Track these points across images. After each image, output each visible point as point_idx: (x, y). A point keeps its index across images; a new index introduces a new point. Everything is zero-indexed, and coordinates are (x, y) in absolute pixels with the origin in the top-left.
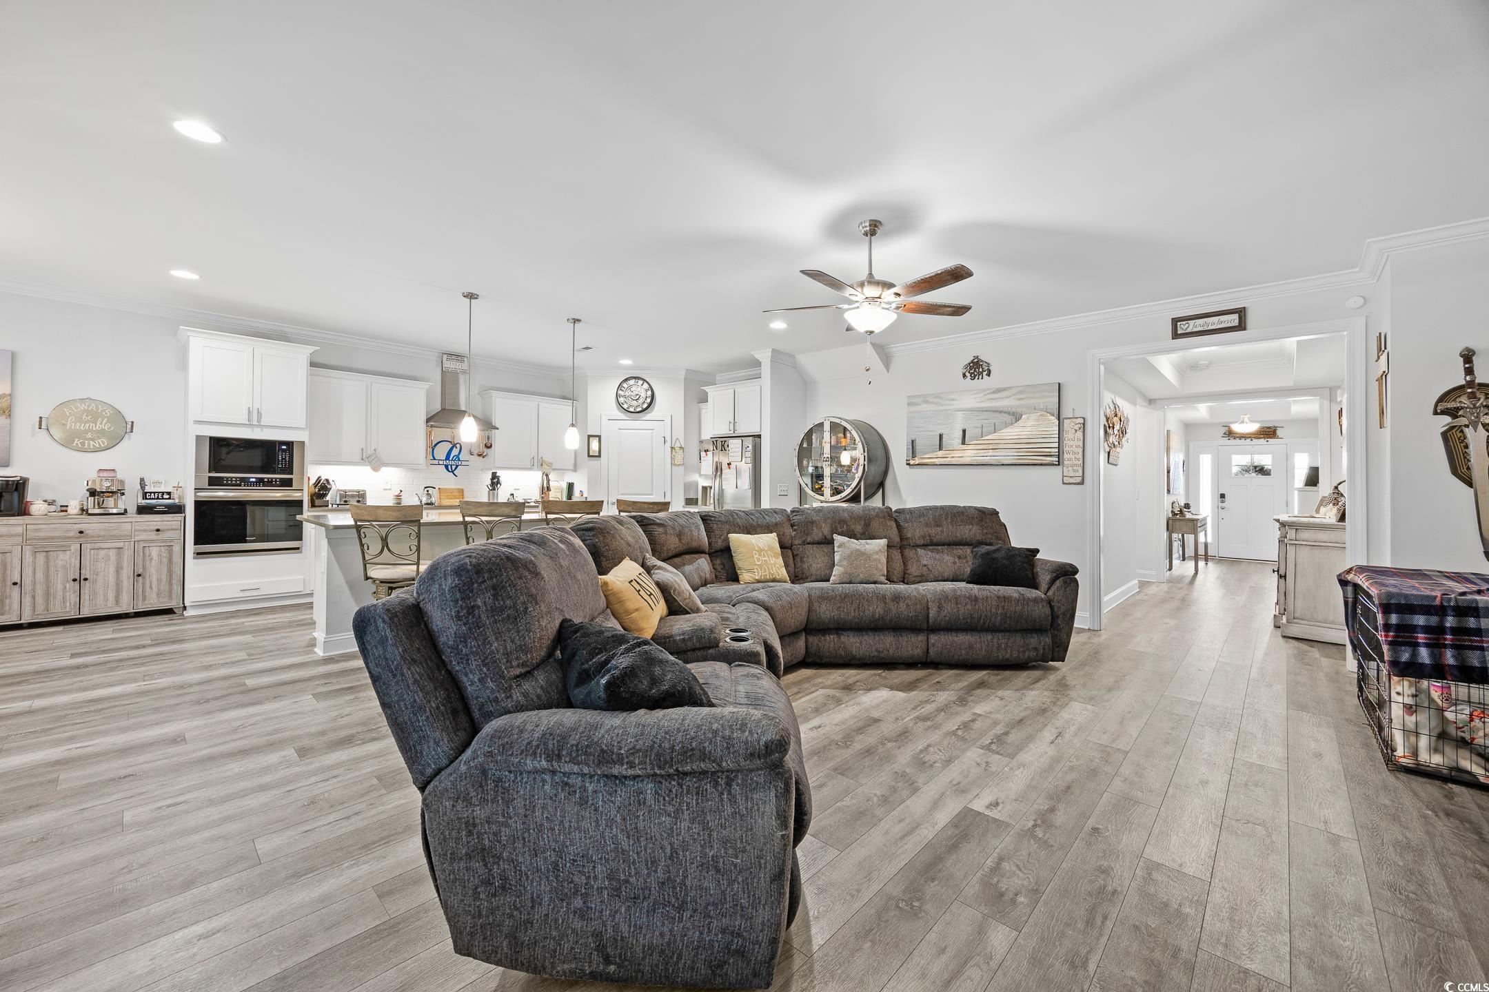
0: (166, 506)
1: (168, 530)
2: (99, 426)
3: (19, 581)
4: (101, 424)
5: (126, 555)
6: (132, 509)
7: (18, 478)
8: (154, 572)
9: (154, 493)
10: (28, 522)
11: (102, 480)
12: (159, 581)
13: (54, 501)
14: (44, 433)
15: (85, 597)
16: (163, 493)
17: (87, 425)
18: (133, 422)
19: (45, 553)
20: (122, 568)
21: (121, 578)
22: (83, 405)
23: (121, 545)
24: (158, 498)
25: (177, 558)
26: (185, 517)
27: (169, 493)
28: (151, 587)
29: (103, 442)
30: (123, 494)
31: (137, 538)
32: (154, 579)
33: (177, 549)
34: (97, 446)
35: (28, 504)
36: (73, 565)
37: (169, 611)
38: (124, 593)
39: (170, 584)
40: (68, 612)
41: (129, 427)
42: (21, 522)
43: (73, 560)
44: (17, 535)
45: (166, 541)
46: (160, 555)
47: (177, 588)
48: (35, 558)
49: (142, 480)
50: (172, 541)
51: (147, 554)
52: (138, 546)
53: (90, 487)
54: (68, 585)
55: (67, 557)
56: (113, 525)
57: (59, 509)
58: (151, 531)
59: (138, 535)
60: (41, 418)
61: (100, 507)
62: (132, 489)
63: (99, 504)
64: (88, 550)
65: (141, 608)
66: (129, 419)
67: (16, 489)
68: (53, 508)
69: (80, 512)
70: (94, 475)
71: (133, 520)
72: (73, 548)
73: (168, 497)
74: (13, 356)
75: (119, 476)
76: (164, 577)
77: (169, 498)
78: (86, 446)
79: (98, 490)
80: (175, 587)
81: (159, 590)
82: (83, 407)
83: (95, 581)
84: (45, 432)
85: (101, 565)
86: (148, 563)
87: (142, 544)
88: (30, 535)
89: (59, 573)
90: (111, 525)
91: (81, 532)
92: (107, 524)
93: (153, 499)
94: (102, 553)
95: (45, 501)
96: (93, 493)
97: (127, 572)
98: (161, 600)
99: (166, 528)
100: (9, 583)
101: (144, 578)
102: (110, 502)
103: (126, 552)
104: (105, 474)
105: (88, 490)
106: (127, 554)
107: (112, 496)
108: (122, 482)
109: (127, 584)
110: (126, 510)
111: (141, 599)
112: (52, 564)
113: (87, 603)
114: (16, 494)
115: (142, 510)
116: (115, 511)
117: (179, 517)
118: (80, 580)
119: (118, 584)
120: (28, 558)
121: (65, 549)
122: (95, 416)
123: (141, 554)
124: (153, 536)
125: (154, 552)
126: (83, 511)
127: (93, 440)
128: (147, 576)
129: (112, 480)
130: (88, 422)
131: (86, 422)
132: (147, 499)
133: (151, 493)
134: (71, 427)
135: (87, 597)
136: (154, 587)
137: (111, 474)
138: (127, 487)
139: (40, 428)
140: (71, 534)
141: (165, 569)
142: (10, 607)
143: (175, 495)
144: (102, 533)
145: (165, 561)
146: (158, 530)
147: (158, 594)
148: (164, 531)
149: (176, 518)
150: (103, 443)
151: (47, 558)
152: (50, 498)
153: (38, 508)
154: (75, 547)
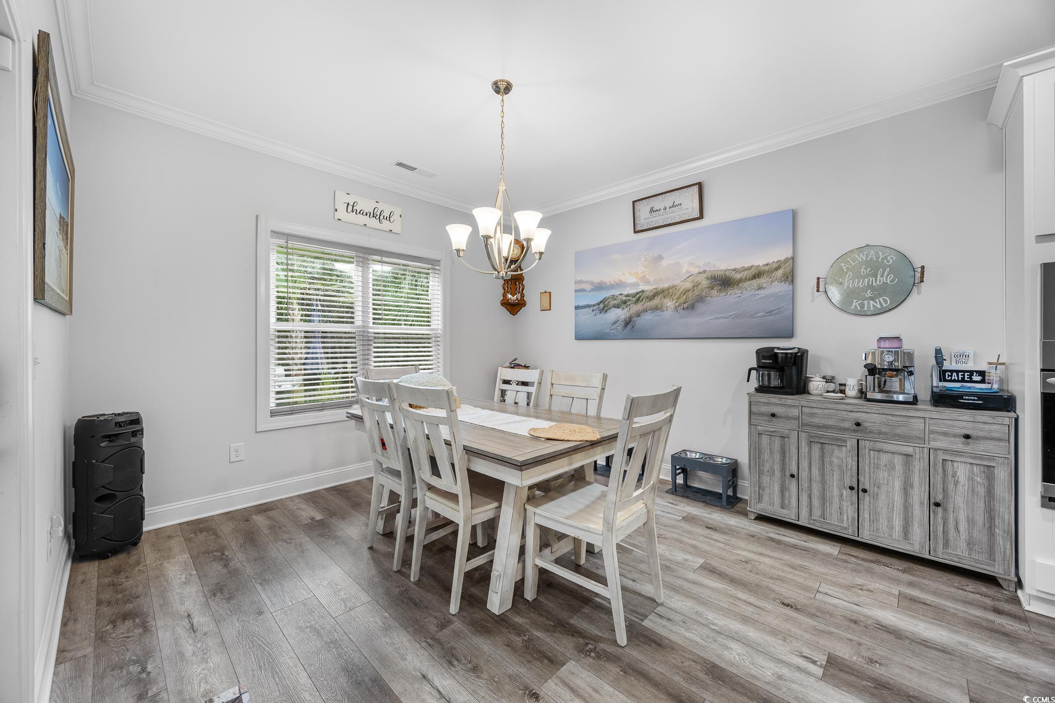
0: (980, 396)
1: (986, 438)
2: (880, 281)
3: (796, 474)
4: (882, 276)
5: (917, 467)
6: (925, 395)
7: (796, 351)
8: (961, 505)
9: (957, 372)
10: (804, 403)
11: (882, 352)
12: (971, 522)
13: (833, 378)
14: (821, 296)
15: (865, 515)
16: (971, 373)
17: (867, 280)
18: (923, 268)
19: (820, 445)
20: (912, 487)
21: (910, 501)
22: (861, 255)
23: (910, 450)
24: (963, 380)
25: (1003, 491)
26: (1017, 420)
27: (982, 373)
28: (957, 528)
29: (884, 301)
30: (911, 373)
31: (934, 444)
32: (962, 516)
33: (1003, 475)
34: (879, 306)
35: (807, 380)
36: (849, 467)
37: (990, 580)
38: (916, 525)
39: (991, 534)
40: (846, 529)
41: (918, 275)
42: (797, 403)
43: (850, 461)
44: (794, 418)
45: (981, 458)
46: (971, 479)
47: (1004, 545)
48: (810, 448)
49: (938, 352)
50: (992, 458)
51: (950, 472)
52: (935, 457)
53: (869, 361)
54: (845, 492)
55: (843, 455)
56: (898, 419)
57: (838, 388)
58: (955, 436)
59: (935, 440)
60: (818, 279)
61: (881, 391)
62: (924, 362)
63: (879, 386)
64: (867, 451)
65: (941, 556)
66: (918, 264)
67: (794, 364)
68: (831, 387)
69: (859, 395)
70: (874, 346)
71: (927, 415)
72: (849, 444)
73: (979, 378)
74: (794, 214)
75: (906, 346)
76: (980, 518)
77: (983, 381)
78: (866, 309)
79: (879, 366)
80: (1000, 540)
81: (971, 537)
82: (862, 257)
83: (876, 496)
84: (823, 296)
85: (883, 475)
86: (951, 487)
87: (941, 456)
88: (807, 419)
89: (835, 473)
90: (894, 418)
91: (858, 424)
92: (890, 418)
93: (955, 381)
94: (885, 458)
95: (824, 378)
96: (872, 370)
97: (918, 495)
98: (975, 556)
99: (981, 434)
100: (788, 474)
101: (945, 510)
102: (894, 383)
103: (917, 462)
104: (887, 344)
105: (865, 366)
106: (919, 466)
107: (896, 376)
108: (910, 355)
109: (919, 512)
110: (915, 397)
111: (941, 542)
112: (827, 460)
113: (867, 524)
114: (794, 368)
115: (942, 399)
116: (901, 398)
117: (1004, 418)
118: (858, 490)
119: (907, 508)
120: (804, 449)
121: (840, 443)
122: (875, 267)
123: (940, 470)
124: (959, 445)
125: (962, 471)
126: (862, 394)
127: (873, 299)
128: (950, 507)
129: (896, 353)
130: (867, 276)
131: (864, 278)
132: (946, 380)
133: (952, 371)
134: (848, 286)
135: (867, 516)
136: (961, 529)
137: (895, 344)
138: (917, 361)
139: (818, 291)
140: (847, 425)
141: (980, 505)
142: (789, 502)
143: (994, 375)
144: (884, 429)
145: (981, 490)
146: (967, 437)
147: (970, 544)
148: (978, 438)
149: (999, 420)
150: (886, 302)
151: (822, 450)
152: (829, 373)
153: (816, 385)
154: (851, 443)
